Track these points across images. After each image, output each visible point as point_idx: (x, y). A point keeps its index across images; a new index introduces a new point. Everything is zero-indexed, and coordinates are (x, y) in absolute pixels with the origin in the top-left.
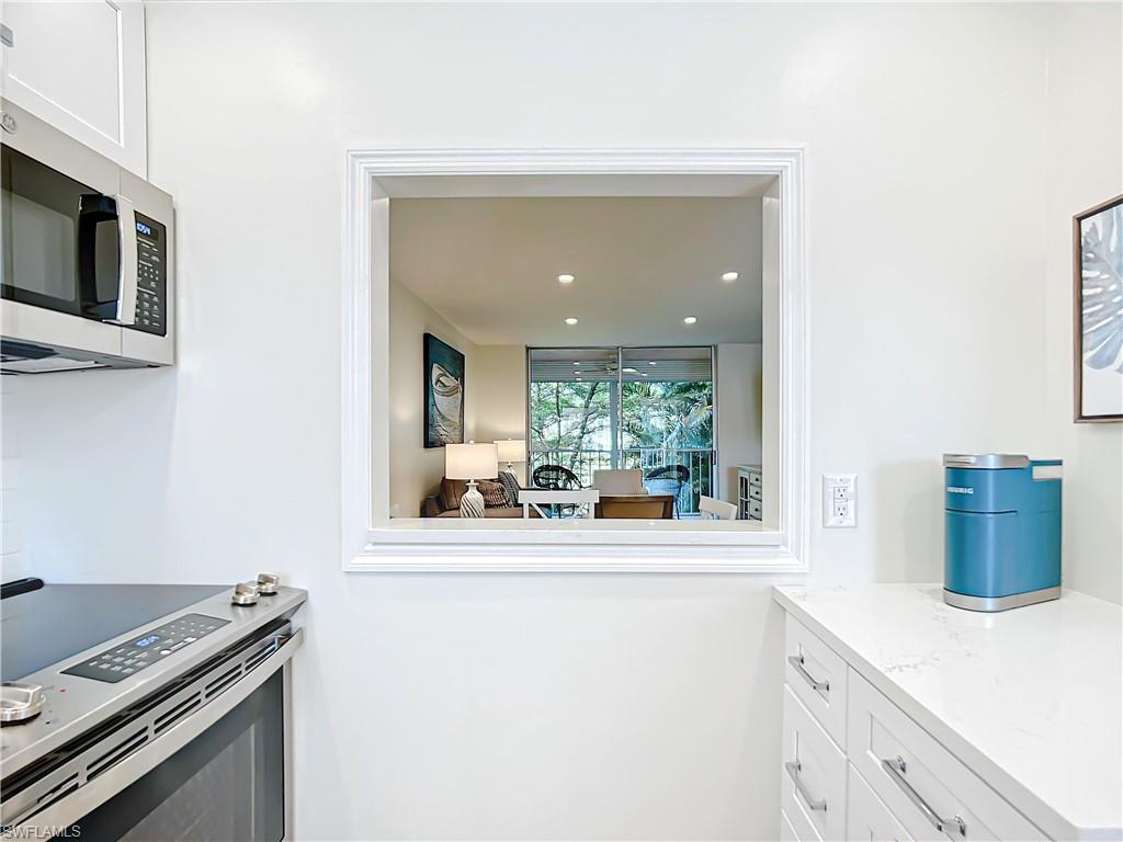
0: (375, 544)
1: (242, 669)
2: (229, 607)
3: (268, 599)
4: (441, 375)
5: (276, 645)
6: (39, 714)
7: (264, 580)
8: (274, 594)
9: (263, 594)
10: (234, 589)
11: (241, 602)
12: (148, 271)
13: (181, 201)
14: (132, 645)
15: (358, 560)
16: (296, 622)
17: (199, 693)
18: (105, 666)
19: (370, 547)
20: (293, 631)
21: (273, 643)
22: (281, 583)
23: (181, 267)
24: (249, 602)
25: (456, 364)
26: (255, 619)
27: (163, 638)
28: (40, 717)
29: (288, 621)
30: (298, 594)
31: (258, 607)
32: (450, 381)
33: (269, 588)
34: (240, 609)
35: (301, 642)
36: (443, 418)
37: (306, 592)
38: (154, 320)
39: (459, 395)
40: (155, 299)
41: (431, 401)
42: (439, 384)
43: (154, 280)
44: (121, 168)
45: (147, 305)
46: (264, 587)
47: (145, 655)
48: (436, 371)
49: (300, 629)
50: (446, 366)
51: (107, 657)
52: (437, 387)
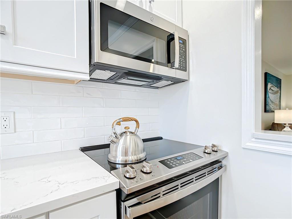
0: (256, 138)
1: (206, 174)
2: (203, 153)
3: (215, 153)
4: (272, 87)
5: (217, 169)
6: (152, 172)
7: (214, 146)
8: (217, 151)
9: (213, 151)
10: (204, 148)
11: (207, 152)
12: (182, 53)
13: (190, 32)
14: (176, 158)
15: (248, 144)
16: (224, 162)
17: (193, 178)
18: (168, 163)
19: (254, 140)
20: (223, 166)
21: (216, 168)
22: (219, 148)
23: (190, 51)
24: (209, 152)
25: (278, 82)
26: (211, 158)
27: (184, 158)
28: (152, 173)
29: (221, 162)
30: (225, 153)
31: (211, 155)
32: (275, 89)
33: (215, 149)
34: (206, 154)
35: (226, 170)
36: (272, 102)
37: (228, 153)
38: (184, 67)
39: (279, 94)
40: (184, 61)
41: (267, 96)
42: (270, 90)
43: (183, 56)
44: (175, 25)
45: (182, 63)
46: (213, 148)
47: (178, 162)
48: (269, 85)
49: (225, 165)
50: (274, 83)
51: (169, 160)
52: (270, 91)
